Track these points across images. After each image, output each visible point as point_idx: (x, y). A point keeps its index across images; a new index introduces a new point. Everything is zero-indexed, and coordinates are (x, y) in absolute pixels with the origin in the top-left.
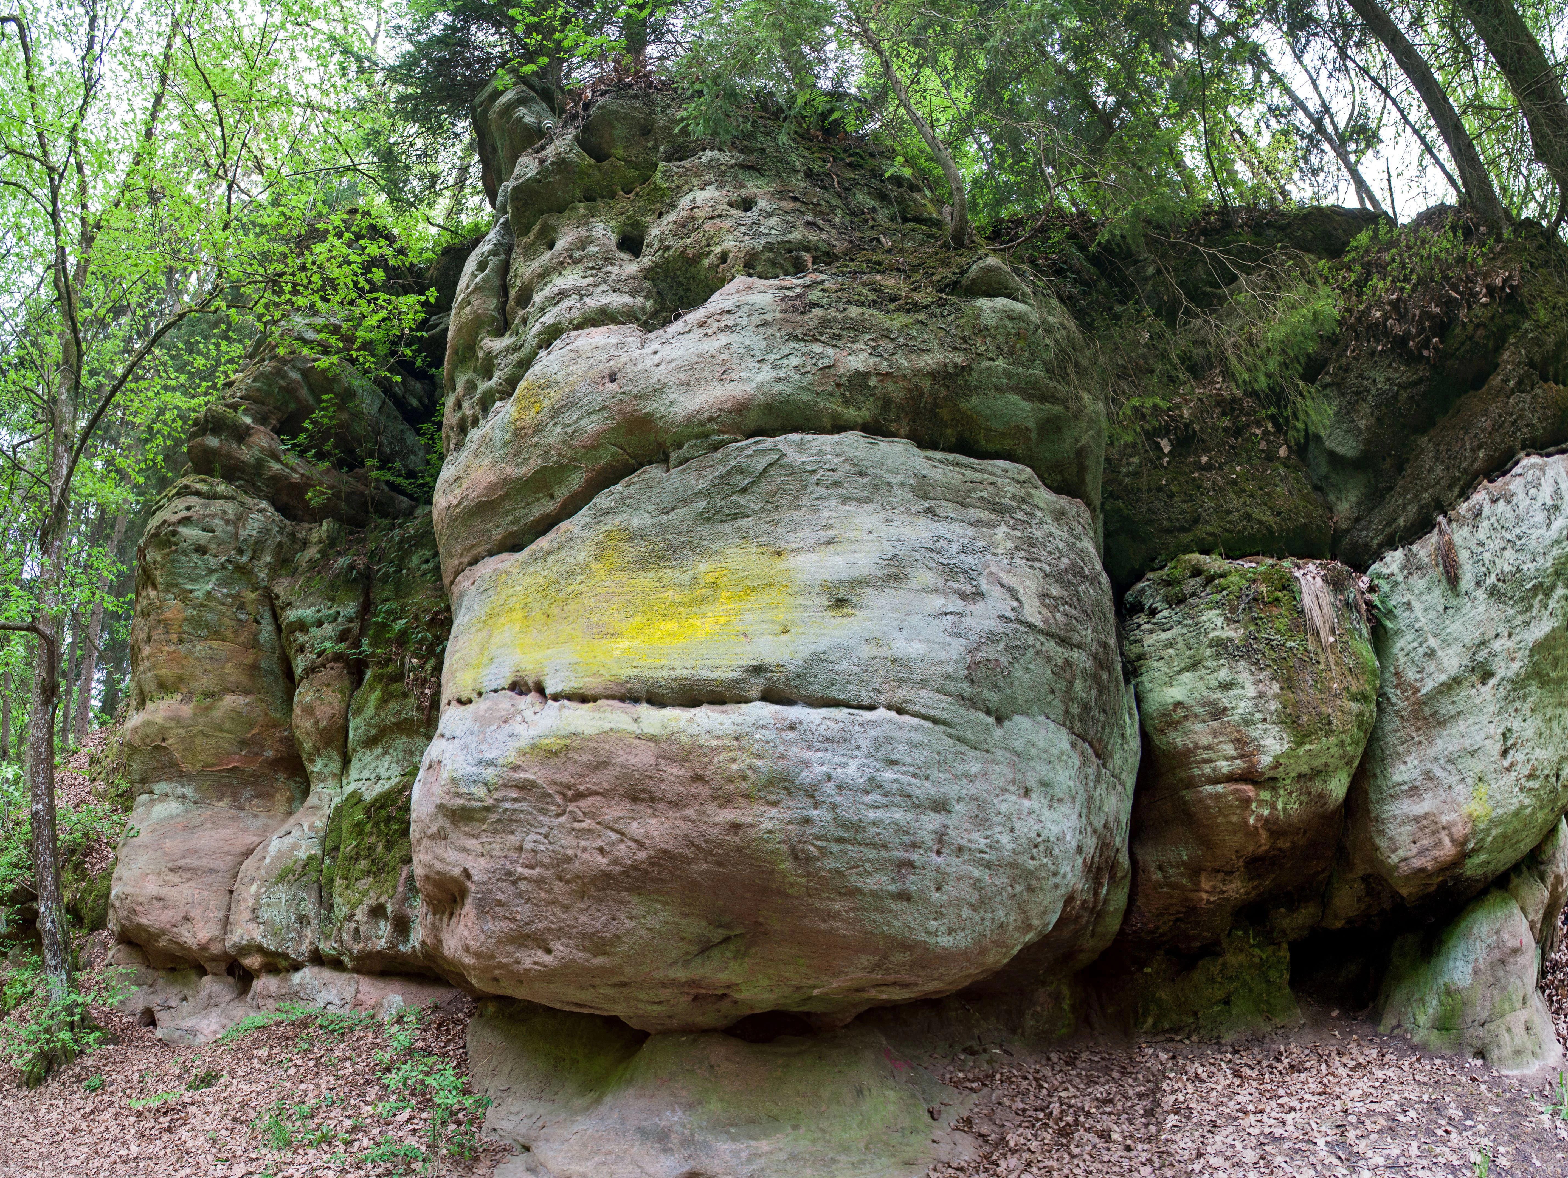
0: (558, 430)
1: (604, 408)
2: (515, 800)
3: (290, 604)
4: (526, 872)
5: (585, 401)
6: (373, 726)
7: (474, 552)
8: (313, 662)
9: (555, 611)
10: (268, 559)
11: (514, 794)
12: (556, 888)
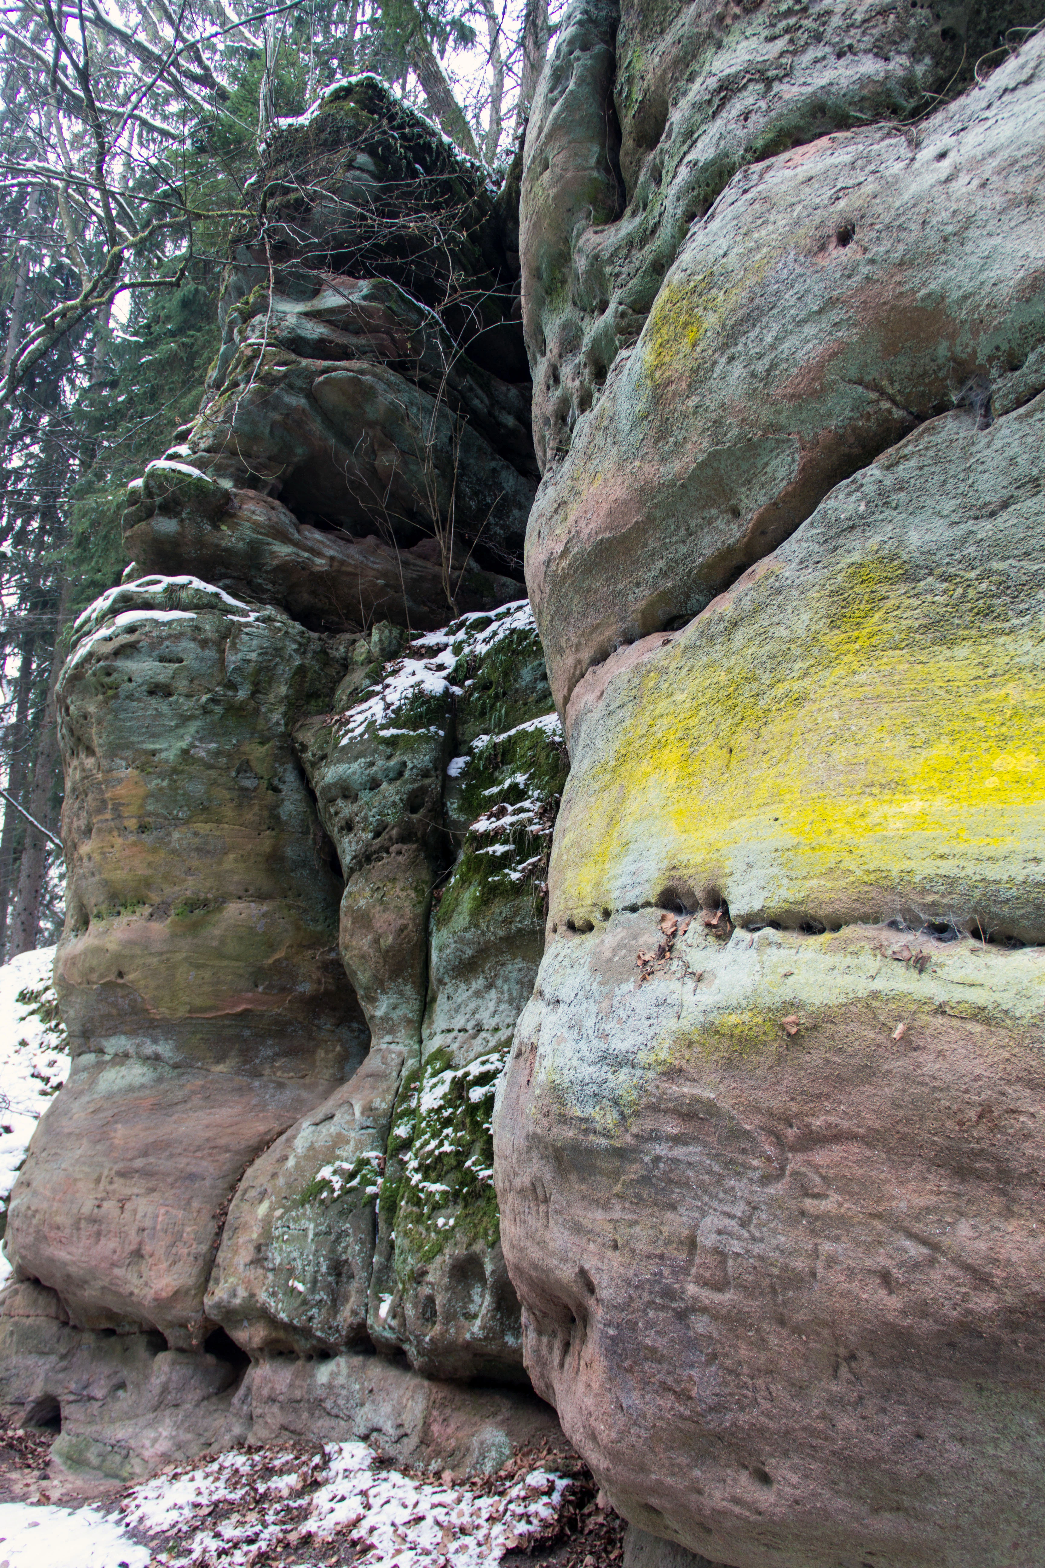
0: (738, 370)
1: (830, 303)
2: (676, 1140)
3: (324, 757)
4: (707, 1296)
5: (789, 296)
6: (468, 943)
7: (599, 638)
8: (368, 845)
9: (743, 739)
10: (283, 690)
11: (671, 1127)
12: (773, 1340)
